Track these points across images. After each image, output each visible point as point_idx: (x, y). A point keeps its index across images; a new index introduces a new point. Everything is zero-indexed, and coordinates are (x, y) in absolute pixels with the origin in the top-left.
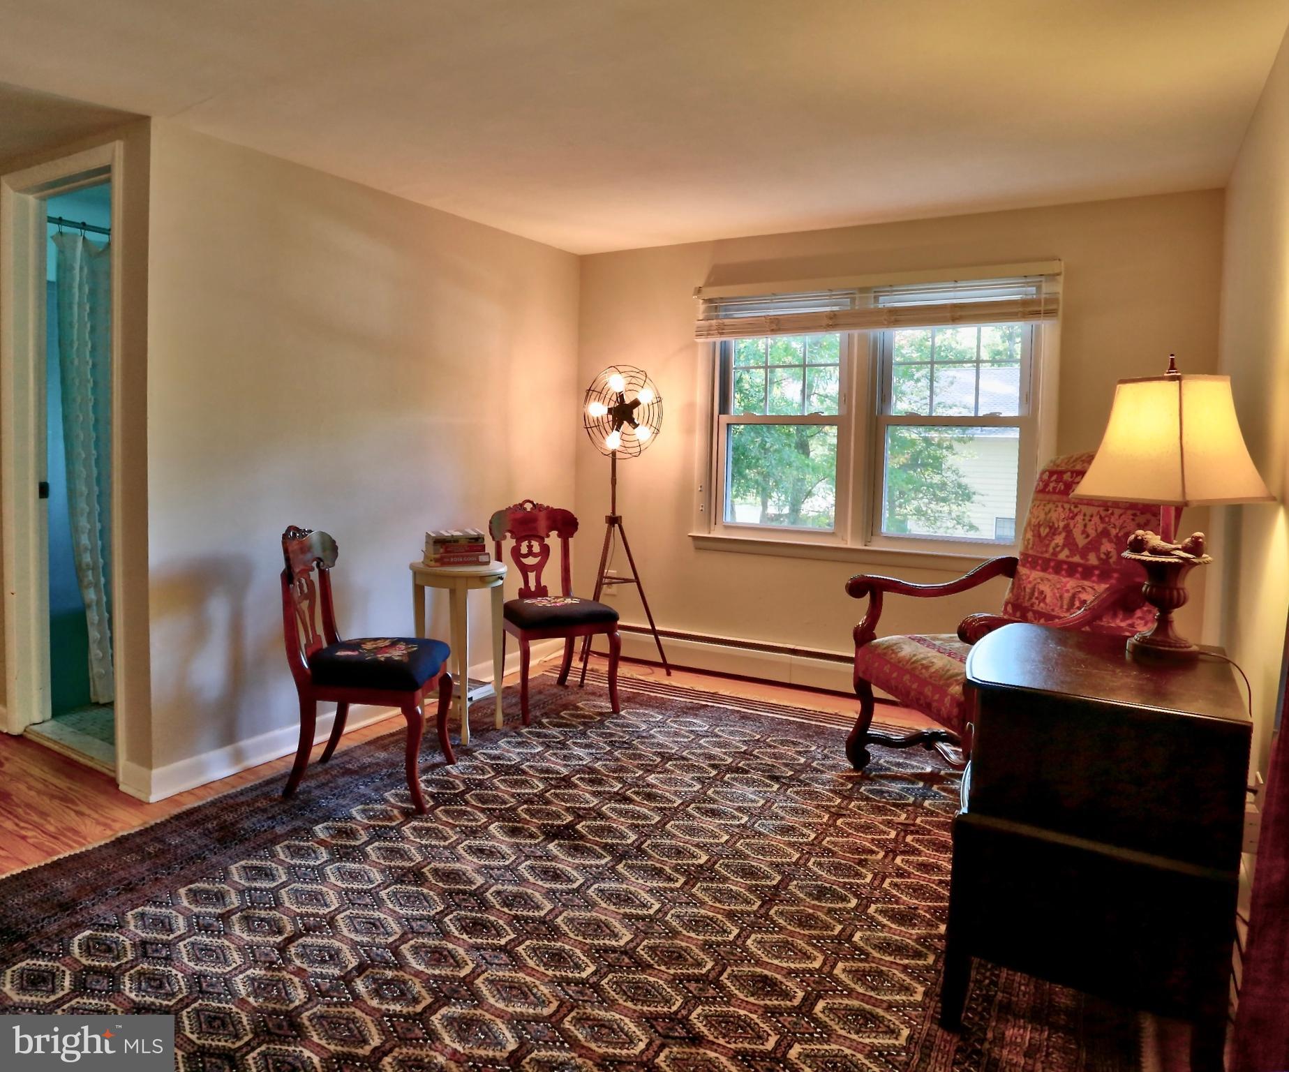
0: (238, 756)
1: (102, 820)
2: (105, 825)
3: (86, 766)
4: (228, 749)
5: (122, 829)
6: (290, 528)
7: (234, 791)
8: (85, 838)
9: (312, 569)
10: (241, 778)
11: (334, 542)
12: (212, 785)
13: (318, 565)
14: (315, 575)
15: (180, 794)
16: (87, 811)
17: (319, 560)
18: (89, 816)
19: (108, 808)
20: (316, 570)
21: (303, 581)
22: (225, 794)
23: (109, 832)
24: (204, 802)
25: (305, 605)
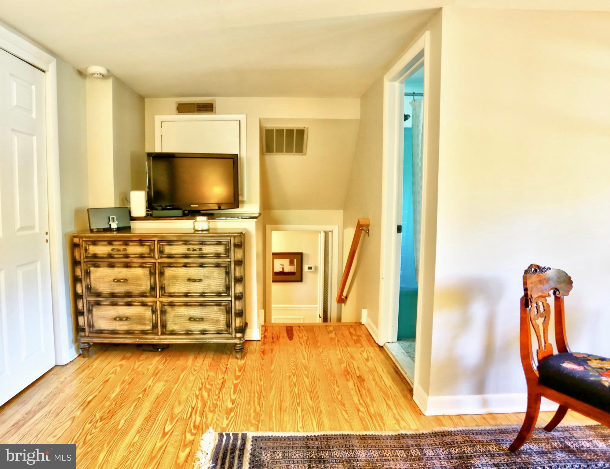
0: (485, 403)
1: (397, 416)
2: (397, 420)
3: (403, 376)
4: (478, 397)
5: (405, 428)
6: (531, 266)
7: (476, 428)
8: (384, 425)
9: (549, 296)
10: (484, 418)
11: (570, 278)
12: (464, 417)
13: (554, 293)
14: (551, 301)
15: (444, 416)
16: (393, 407)
17: (556, 290)
18: (392, 410)
19: (403, 408)
20: (553, 297)
21: (540, 304)
22: (470, 429)
23: (397, 427)
24: (455, 429)
25: (540, 321)
